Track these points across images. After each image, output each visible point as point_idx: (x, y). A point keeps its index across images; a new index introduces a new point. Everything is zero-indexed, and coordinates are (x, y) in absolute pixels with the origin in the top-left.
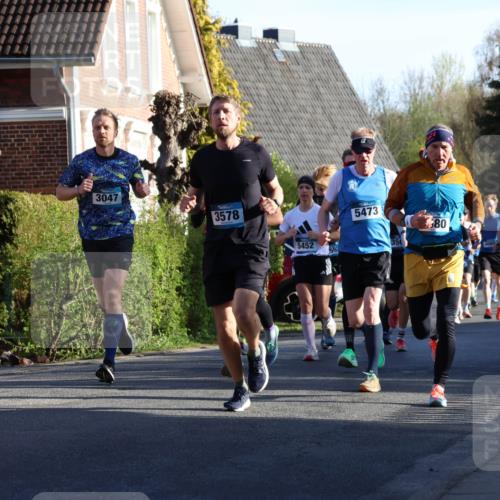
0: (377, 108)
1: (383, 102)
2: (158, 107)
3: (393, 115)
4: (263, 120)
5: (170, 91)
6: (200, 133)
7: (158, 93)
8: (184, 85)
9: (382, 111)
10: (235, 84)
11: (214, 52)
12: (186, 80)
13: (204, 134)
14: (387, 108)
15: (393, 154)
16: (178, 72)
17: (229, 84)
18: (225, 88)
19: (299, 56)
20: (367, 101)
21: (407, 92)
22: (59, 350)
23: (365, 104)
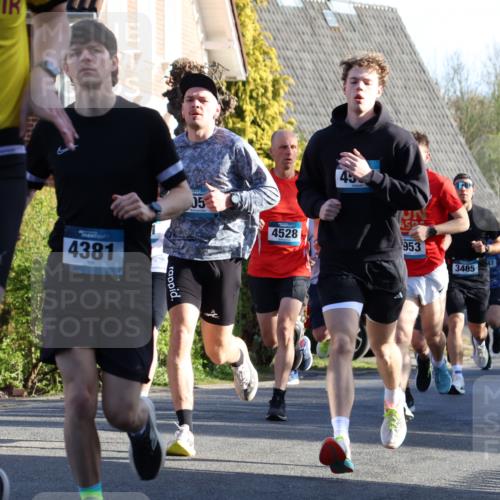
0: (452, 90)
1: (460, 82)
2: (174, 79)
3: (472, 99)
4: (306, 101)
5: (191, 59)
6: (228, 114)
7: (177, 62)
8: (209, 52)
9: (458, 93)
10: (273, 53)
11: (248, 11)
12: (211, 46)
13: (231, 116)
14: (465, 89)
15: (470, 148)
16: (202, 36)
17: (265, 53)
18: (261, 58)
19: (356, 20)
20: (439, 80)
21: (492, 70)
22: (40, 381)
23: (436, 84)
